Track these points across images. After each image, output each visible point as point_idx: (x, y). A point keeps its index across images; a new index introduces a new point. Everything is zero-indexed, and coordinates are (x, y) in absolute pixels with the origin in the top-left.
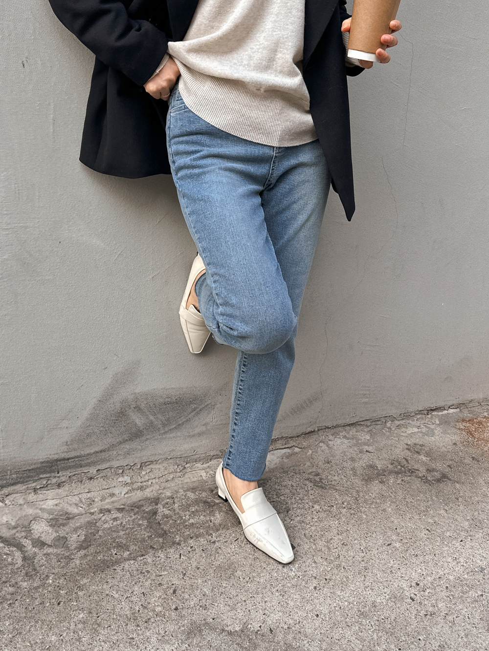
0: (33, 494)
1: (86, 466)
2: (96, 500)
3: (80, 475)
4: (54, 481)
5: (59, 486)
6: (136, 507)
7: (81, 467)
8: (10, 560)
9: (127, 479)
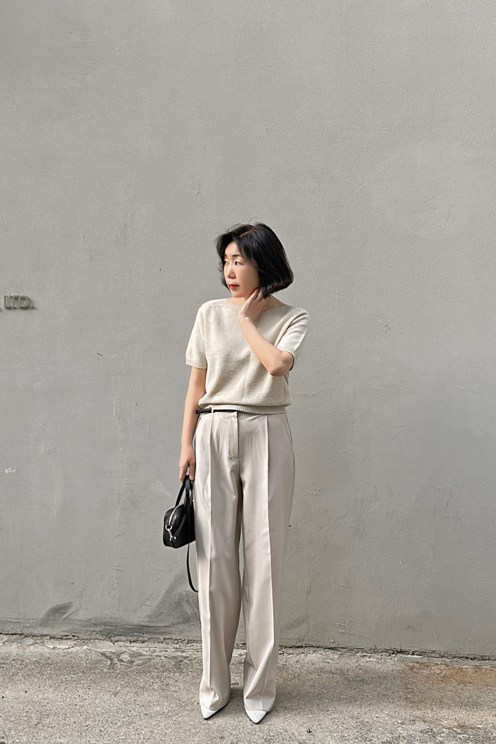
0: (129, 643)
1: (158, 634)
2: (157, 651)
3: (154, 639)
4: (141, 639)
5: (143, 643)
6: (174, 657)
7: (156, 634)
8: (105, 663)
9: (178, 646)
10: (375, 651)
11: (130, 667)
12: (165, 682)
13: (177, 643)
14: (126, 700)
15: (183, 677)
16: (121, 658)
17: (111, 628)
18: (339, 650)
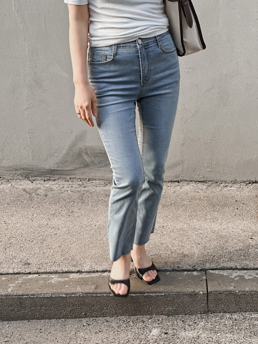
0: (43, 181)
1: (65, 175)
2: (65, 187)
3: (62, 179)
4: (52, 178)
5: (54, 180)
6: (78, 191)
7: (63, 175)
8: (25, 196)
9: (81, 183)
10: (235, 182)
11: (44, 199)
12: (71, 210)
13: (80, 181)
14: (40, 224)
15: (85, 206)
16: (37, 192)
17: (28, 171)
18: (207, 183)
